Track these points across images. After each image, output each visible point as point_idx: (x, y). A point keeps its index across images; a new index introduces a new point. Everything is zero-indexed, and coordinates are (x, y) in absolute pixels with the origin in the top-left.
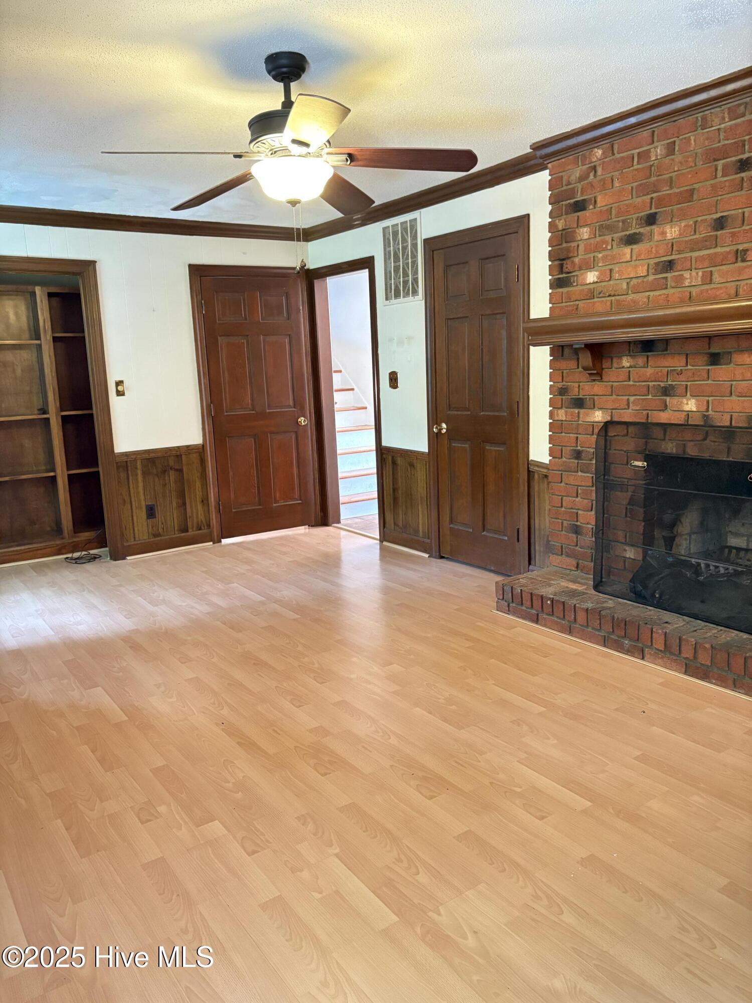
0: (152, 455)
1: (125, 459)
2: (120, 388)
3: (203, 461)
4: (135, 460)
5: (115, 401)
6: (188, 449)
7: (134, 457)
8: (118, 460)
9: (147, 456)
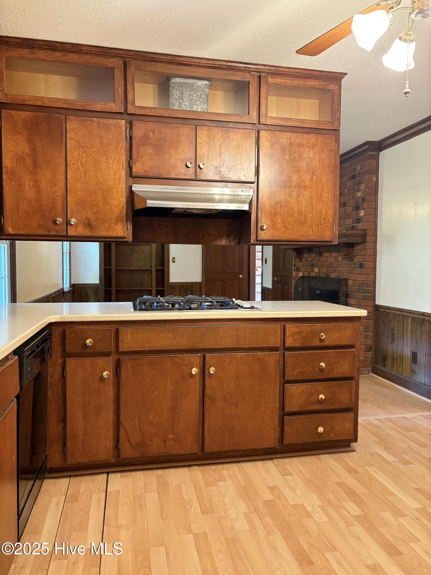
0: (182, 284)
1: (173, 285)
2: (174, 260)
3: (201, 288)
4: (177, 285)
5: (171, 264)
6: (196, 283)
7: (176, 284)
8: (170, 284)
9: (180, 284)
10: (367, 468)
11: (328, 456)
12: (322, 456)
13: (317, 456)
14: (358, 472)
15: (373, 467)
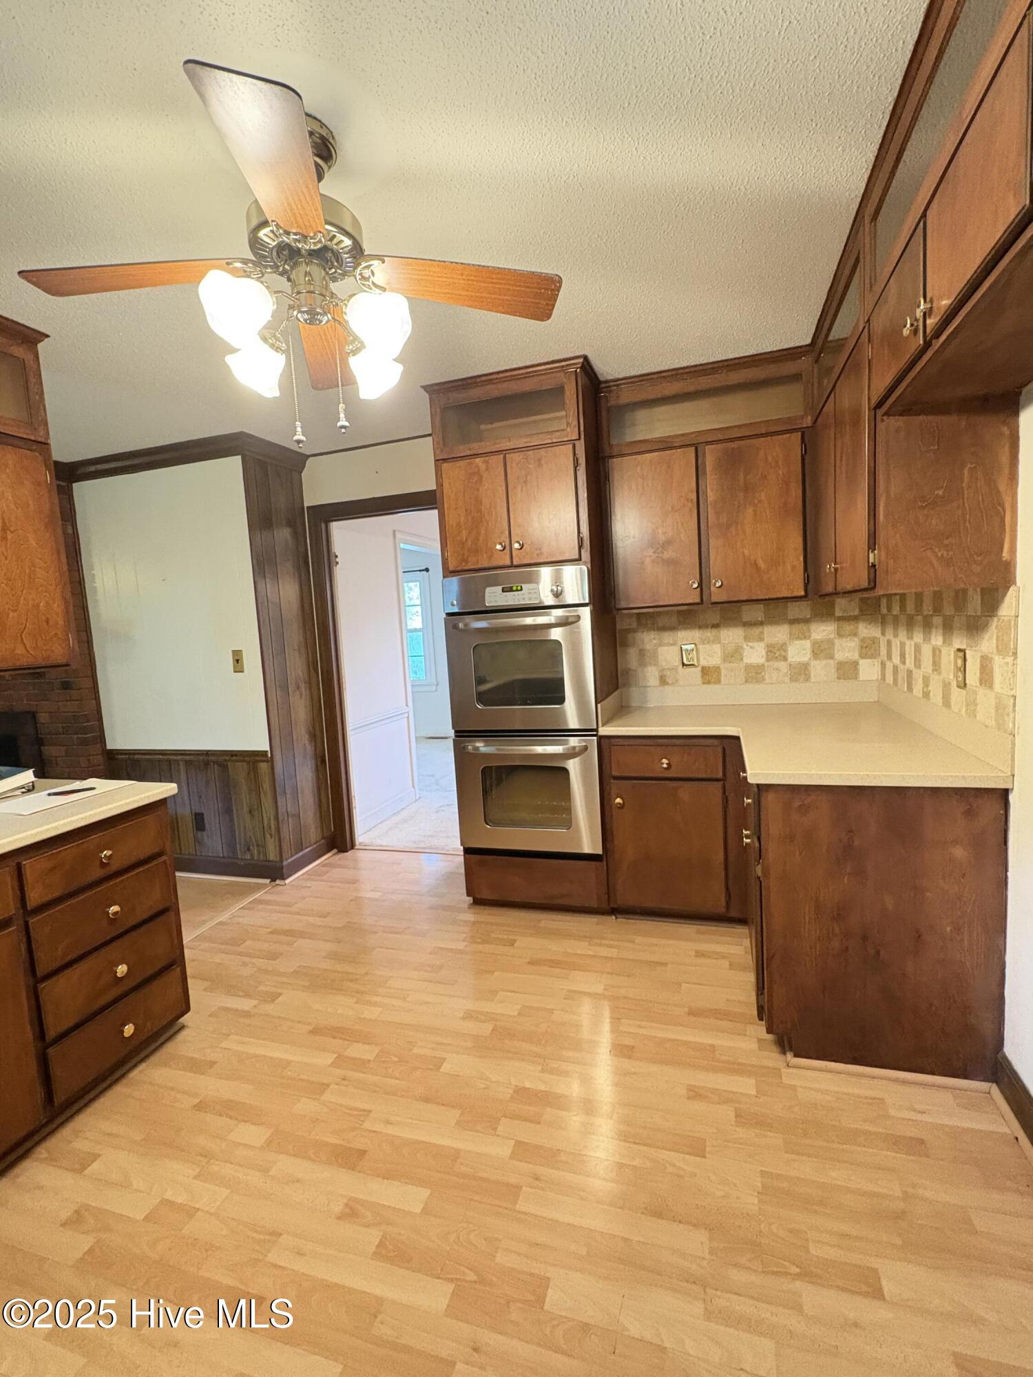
10: (223, 1045)
11: (143, 1066)
12: (134, 1074)
13: (124, 1081)
14: (215, 1063)
15: (233, 1037)
